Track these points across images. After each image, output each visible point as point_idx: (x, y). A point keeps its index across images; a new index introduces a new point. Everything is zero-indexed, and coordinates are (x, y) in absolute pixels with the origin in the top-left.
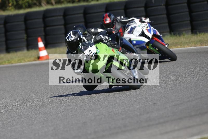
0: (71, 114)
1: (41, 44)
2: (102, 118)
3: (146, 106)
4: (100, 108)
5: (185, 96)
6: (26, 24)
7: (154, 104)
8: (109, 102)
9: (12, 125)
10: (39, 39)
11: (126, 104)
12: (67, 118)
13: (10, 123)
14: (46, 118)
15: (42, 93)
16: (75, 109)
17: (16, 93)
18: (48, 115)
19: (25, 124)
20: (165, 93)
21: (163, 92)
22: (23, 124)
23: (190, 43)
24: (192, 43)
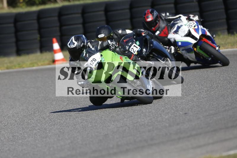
0: (91, 125)
1: (56, 46)
2: (125, 130)
3: (176, 116)
4: (123, 119)
5: (221, 105)
6: (39, 23)
7: (186, 114)
8: (133, 112)
9: (23, 137)
10: (54, 40)
11: (153, 114)
12: (85, 130)
13: (21, 136)
14: (61, 130)
15: (58, 101)
16: (95, 119)
17: (28, 101)
18: (65, 126)
19: (38, 137)
20: (198, 101)
21: (195, 100)
22: (36, 137)
23: (226, 44)
24: (228, 45)
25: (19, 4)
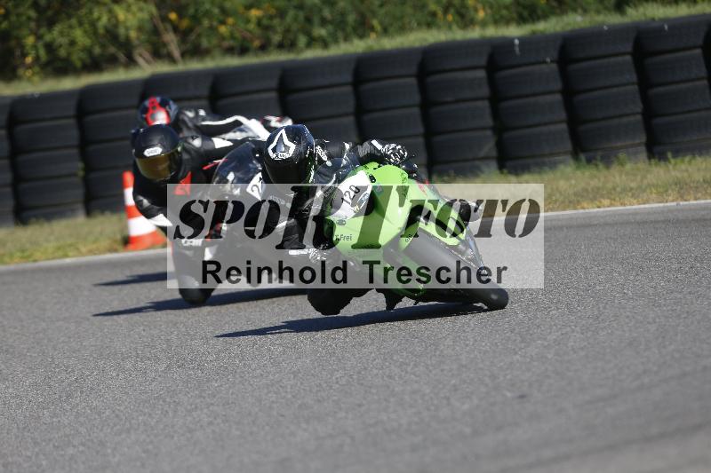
0: (238, 433)
2: (342, 446)
3: (492, 404)
4: (335, 413)
5: (627, 371)
6: (81, 126)
7: (522, 397)
8: (366, 391)
10: (127, 176)
11: (427, 398)
12: (223, 446)
13: (31, 464)
14: (150, 447)
18: (160, 435)
19: (81, 467)
20: (559, 359)
21: (549, 356)
22: (75, 466)
23: (641, 189)
24: (648, 191)
25: (21, 71)
